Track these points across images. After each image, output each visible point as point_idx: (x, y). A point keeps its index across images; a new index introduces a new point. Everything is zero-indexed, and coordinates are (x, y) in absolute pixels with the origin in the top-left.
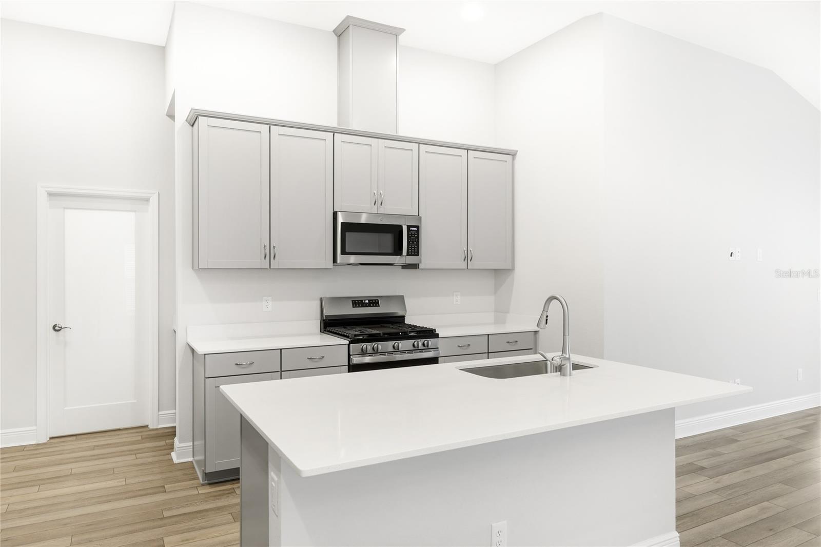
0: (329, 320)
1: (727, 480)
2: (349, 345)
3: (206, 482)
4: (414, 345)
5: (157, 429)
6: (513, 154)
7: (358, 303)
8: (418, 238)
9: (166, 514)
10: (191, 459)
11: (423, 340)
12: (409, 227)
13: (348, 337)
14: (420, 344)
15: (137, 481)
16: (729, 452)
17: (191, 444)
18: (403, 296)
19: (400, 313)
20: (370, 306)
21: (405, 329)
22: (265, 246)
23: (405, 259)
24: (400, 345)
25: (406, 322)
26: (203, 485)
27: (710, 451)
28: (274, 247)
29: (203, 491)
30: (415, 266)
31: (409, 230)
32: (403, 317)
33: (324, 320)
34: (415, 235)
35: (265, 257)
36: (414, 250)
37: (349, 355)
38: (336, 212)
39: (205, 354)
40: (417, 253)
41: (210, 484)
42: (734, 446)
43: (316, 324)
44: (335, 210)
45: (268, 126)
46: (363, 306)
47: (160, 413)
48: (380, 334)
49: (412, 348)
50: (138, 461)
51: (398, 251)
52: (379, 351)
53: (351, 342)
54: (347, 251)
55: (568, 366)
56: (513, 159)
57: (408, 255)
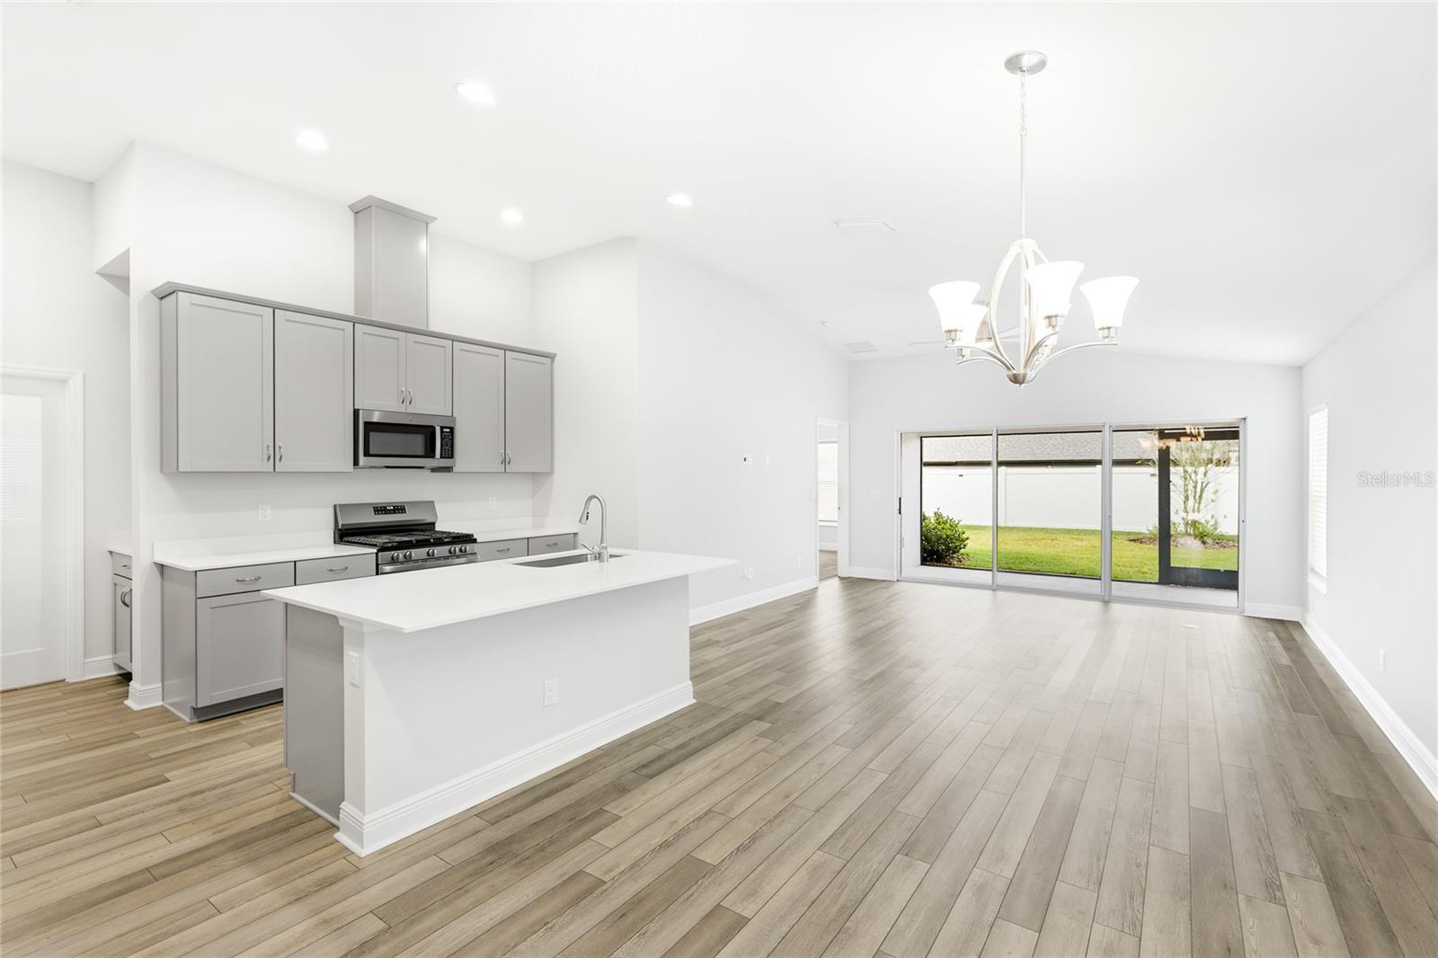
0: (346, 529)
1: (734, 647)
2: (377, 554)
3: (196, 720)
4: (450, 552)
5: (82, 682)
6: (551, 357)
7: (380, 509)
8: (452, 439)
9: (153, 756)
10: (160, 703)
11: (460, 546)
12: (442, 428)
13: (375, 545)
14: (457, 550)
15: (87, 734)
16: (739, 628)
17: (160, 685)
18: (433, 502)
19: (430, 520)
20: (395, 513)
21: (438, 536)
22: (268, 446)
23: (437, 461)
24: (436, 551)
25: (436, 529)
26: (191, 724)
27: (726, 629)
28: (280, 448)
29: (193, 729)
30: (448, 469)
31: (442, 432)
32: (433, 524)
33: (339, 530)
34: (449, 436)
35: (269, 458)
36: (449, 453)
37: (377, 565)
38: (358, 410)
39: (196, 572)
40: (451, 456)
41: (200, 722)
42: (744, 624)
43: (329, 534)
44: (356, 407)
45: (272, 310)
46: (386, 513)
47: (87, 660)
48: (412, 541)
49: (448, 554)
50: (70, 717)
51: (430, 453)
52: (413, 559)
53: (379, 551)
54: (371, 452)
55: (605, 556)
56: (552, 362)
57: (441, 457)
